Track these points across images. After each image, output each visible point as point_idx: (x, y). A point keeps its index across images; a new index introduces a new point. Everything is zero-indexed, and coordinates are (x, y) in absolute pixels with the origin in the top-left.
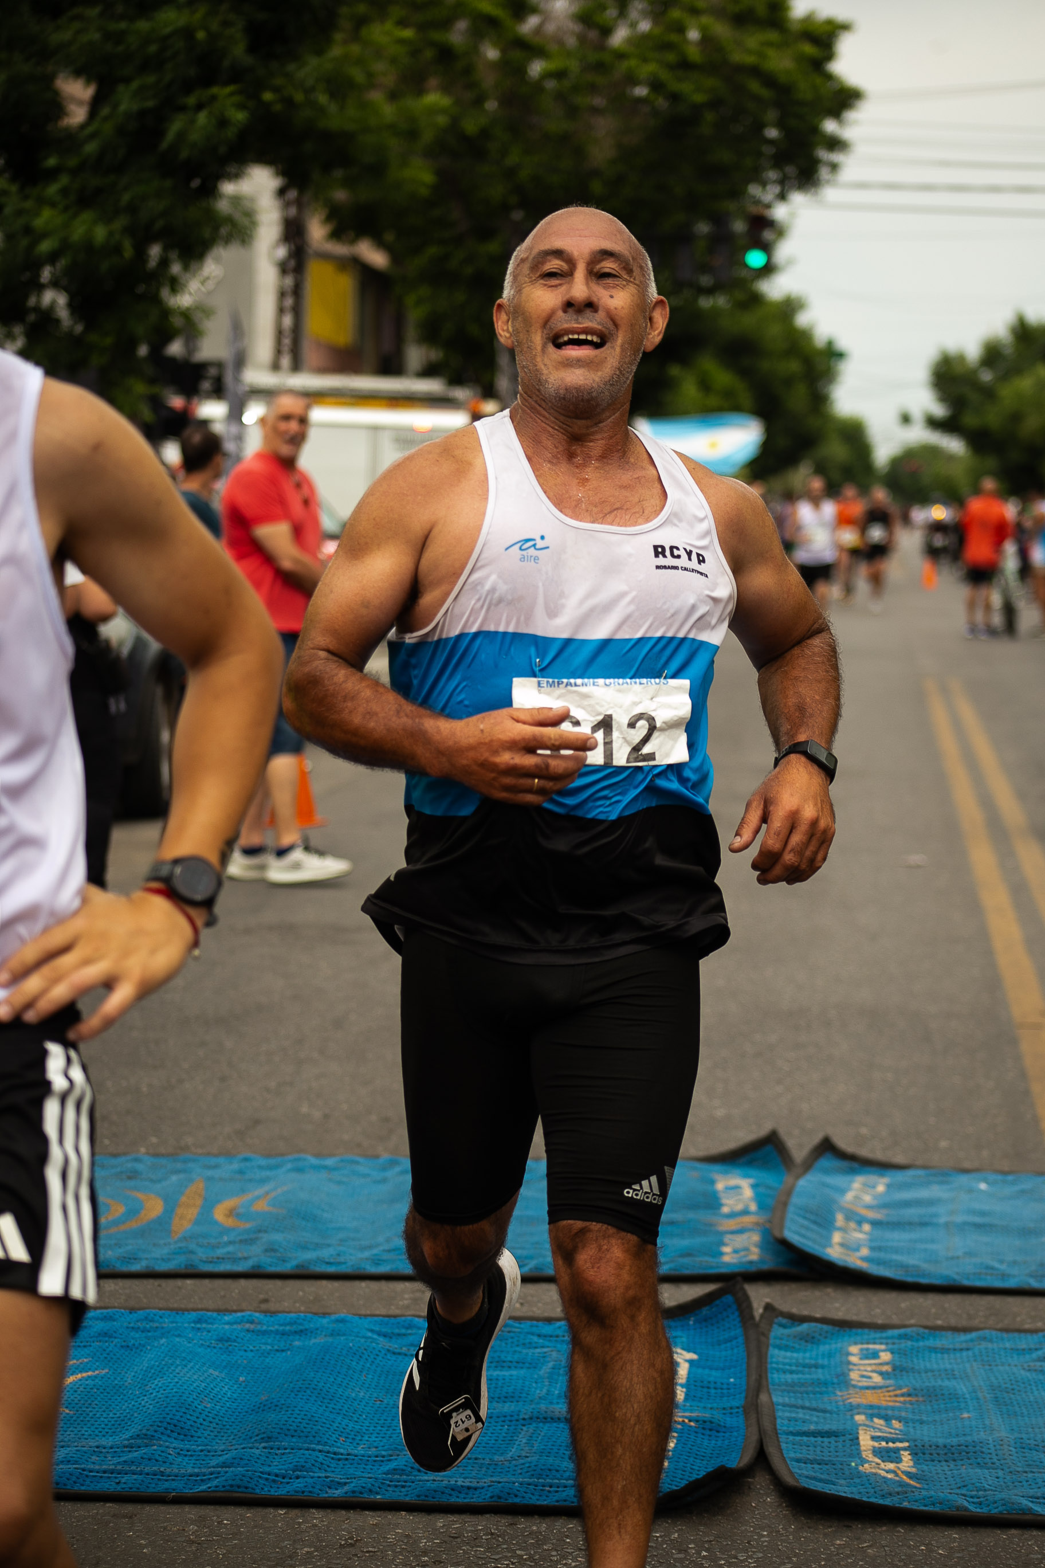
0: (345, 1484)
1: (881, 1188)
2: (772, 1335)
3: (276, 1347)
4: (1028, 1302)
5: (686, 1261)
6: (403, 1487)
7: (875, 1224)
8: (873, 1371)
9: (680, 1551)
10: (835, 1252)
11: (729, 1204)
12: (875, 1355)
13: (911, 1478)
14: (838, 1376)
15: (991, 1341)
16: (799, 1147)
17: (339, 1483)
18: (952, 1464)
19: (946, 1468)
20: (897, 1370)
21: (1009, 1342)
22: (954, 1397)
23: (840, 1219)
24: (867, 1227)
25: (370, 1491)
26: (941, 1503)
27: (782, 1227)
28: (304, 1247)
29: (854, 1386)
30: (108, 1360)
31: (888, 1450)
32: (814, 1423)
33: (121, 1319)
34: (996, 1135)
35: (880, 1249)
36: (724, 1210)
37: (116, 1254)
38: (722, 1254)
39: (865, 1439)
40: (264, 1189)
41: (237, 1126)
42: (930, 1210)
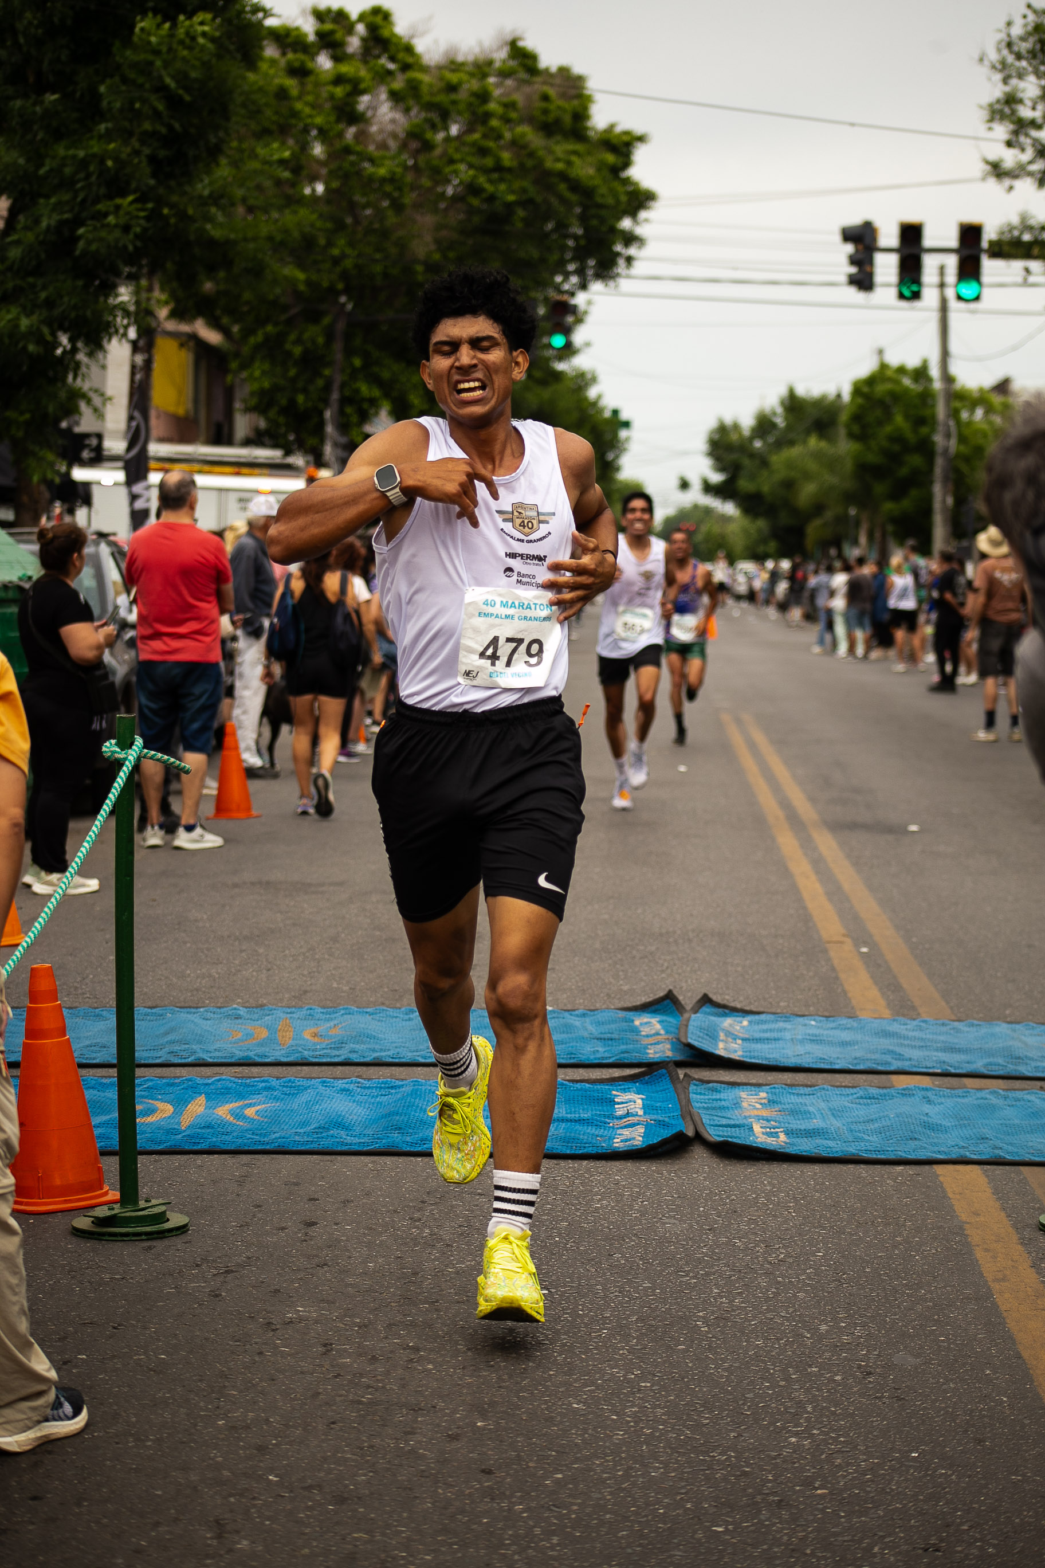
1: (745, 1023)
2: (690, 1089)
3: (381, 1093)
4: (848, 1077)
5: (625, 1056)
7: (743, 1040)
8: (756, 1102)
10: (721, 1050)
11: (645, 1031)
12: (756, 1096)
13: (786, 1143)
14: (735, 1104)
15: (828, 1090)
16: (687, 999)
18: (810, 1139)
19: (805, 1139)
20: (771, 1102)
21: (838, 1091)
22: (807, 1113)
23: (722, 1036)
24: (739, 1042)
26: (808, 1153)
27: (686, 1037)
28: (374, 1050)
29: (745, 1108)
30: (276, 1099)
31: (772, 1133)
32: (724, 1122)
33: (274, 1083)
34: (818, 999)
35: (750, 1052)
36: (643, 1033)
37: (251, 1054)
38: (648, 1054)
39: (757, 1128)
40: (332, 1024)
41: (293, 993)
42: (779, 1034)
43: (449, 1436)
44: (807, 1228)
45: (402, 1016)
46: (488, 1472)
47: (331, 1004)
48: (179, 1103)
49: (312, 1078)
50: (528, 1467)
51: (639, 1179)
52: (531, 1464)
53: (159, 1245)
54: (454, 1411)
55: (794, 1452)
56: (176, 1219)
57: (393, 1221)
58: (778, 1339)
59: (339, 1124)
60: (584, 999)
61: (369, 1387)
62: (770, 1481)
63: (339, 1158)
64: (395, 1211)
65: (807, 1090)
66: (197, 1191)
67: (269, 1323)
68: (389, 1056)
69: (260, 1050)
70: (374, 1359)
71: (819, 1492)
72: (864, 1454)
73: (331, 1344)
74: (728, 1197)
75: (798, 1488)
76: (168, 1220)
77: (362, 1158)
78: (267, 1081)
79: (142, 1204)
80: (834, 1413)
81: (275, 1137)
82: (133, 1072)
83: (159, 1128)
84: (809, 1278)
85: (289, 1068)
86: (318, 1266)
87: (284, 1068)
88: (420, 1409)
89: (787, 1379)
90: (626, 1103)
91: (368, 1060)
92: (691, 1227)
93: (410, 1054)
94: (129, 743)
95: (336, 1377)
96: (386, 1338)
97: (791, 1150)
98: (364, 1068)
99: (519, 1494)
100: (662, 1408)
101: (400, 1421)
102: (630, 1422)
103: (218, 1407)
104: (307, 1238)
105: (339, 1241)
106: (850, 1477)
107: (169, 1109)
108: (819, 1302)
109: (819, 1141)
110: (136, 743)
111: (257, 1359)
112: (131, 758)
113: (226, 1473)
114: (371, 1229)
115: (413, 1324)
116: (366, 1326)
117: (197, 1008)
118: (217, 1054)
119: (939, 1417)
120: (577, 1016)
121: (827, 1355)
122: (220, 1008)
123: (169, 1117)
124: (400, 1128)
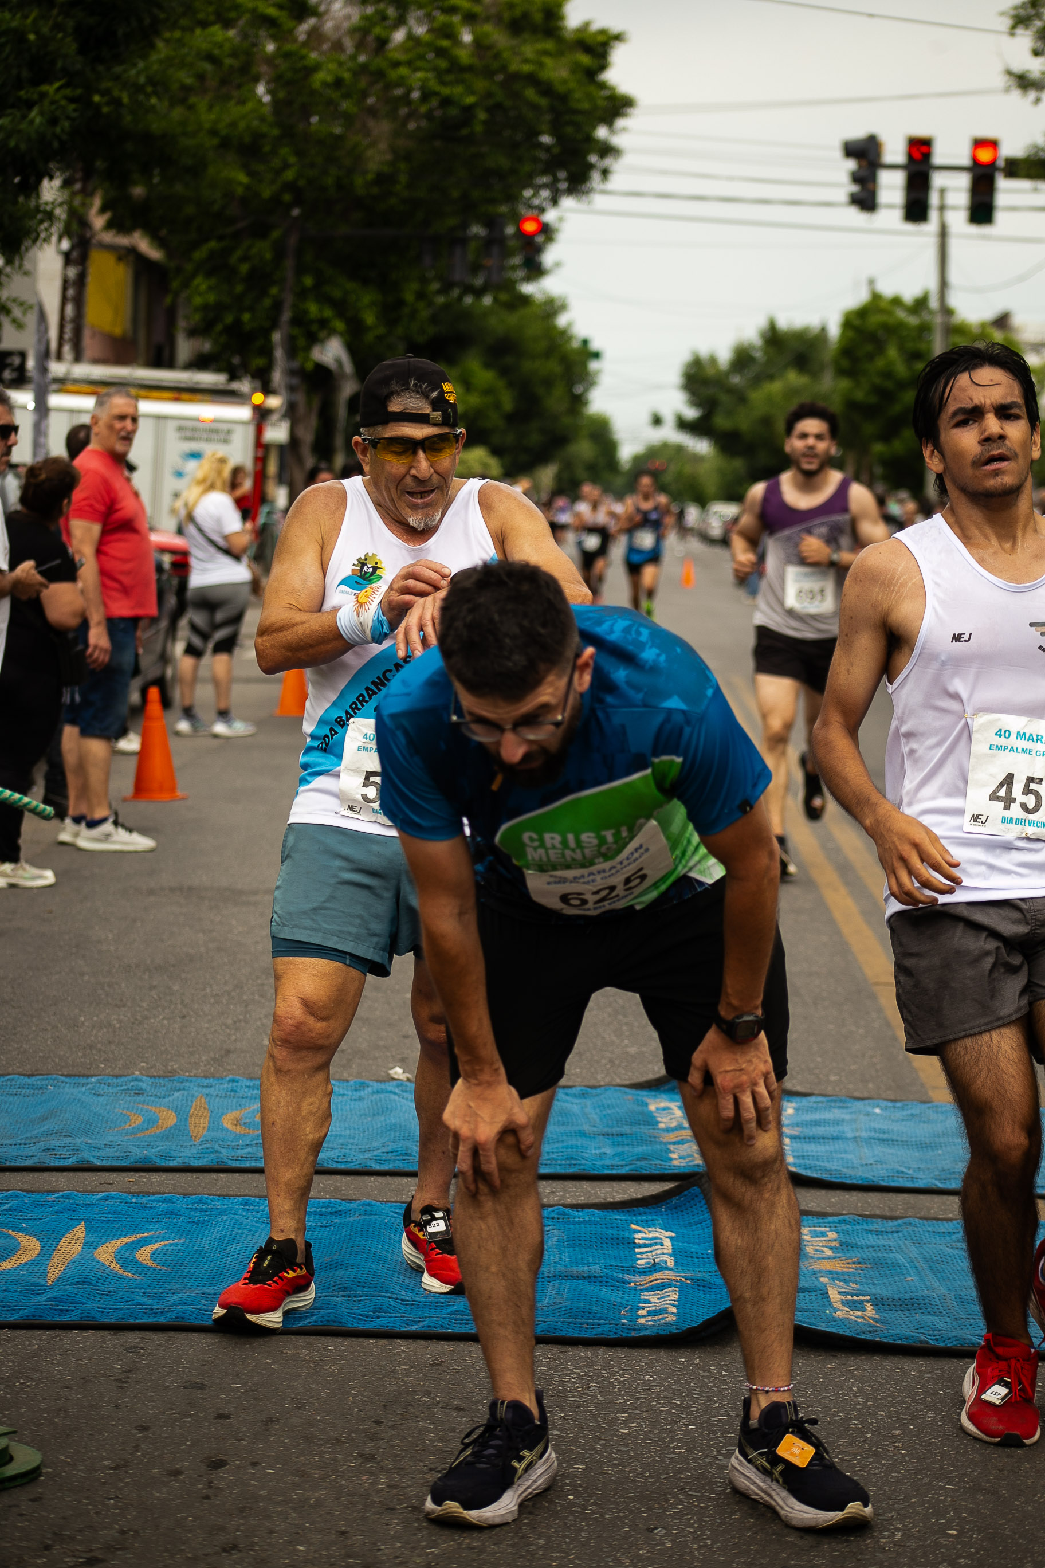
0: (419, 1322)
1: (790, 1111)
3: (319, 1224)
4: (937, 1198)
5: (643, 1163)
6: (466, 1324)
7: (793, 1138)
8: (823, 1246)
9: (704, 1372)
11: (664, 1122)
12: (823, 1234)
13: (877, 1322)
15: (915, 1226)
17: (414, 1321)
18: (906, 1313)
19: (903, 1316)
20: (844, 1246)
21: (930, 1227)
22: (896, 1265)
25: (442, 1326)
26: (906, 1338)
29: (811, 1257)
30: (181, 1231)
31: (854, 1302)
33: (180, 1203)
34: (877, 1071)
35: (803, 1157)
36: (662, 1126)
38: (671, 1159)
39: (833, 1294)
41: (212, 1055)
42: (837, 1128)
44: (926, 1480)
45: (350, 1093)
48: (50, 1239)
49: (230, 1196)
51: (678, 1381)
56: (25, 1458)
57: (335, 1460)
60: (581, 1068)
64: (338, 1440)
65: (890, 1224)
66: (60, 1397)
68: (333, 1160)
69: (163, 1147)
76: (12, 1460)
78: (170, 1200)
81: (175, 1301)
83: (17, 1283)
85: (201, 1176)
86: (225, 1550)
87: (195, 1175)
90: (651, 1245)
93: (360, 1156)
97: (886, 1335)
104: (210, 1493)
105: (256, 1499)
107: (36, 1246)
109: (918, 1315)
114: (303, 1475)
117: (88, 1076)
118: (107, 1152)
120: (575, 1096)
122: (117, 1076)
123: (32, 1262)
124: (345, 1289)
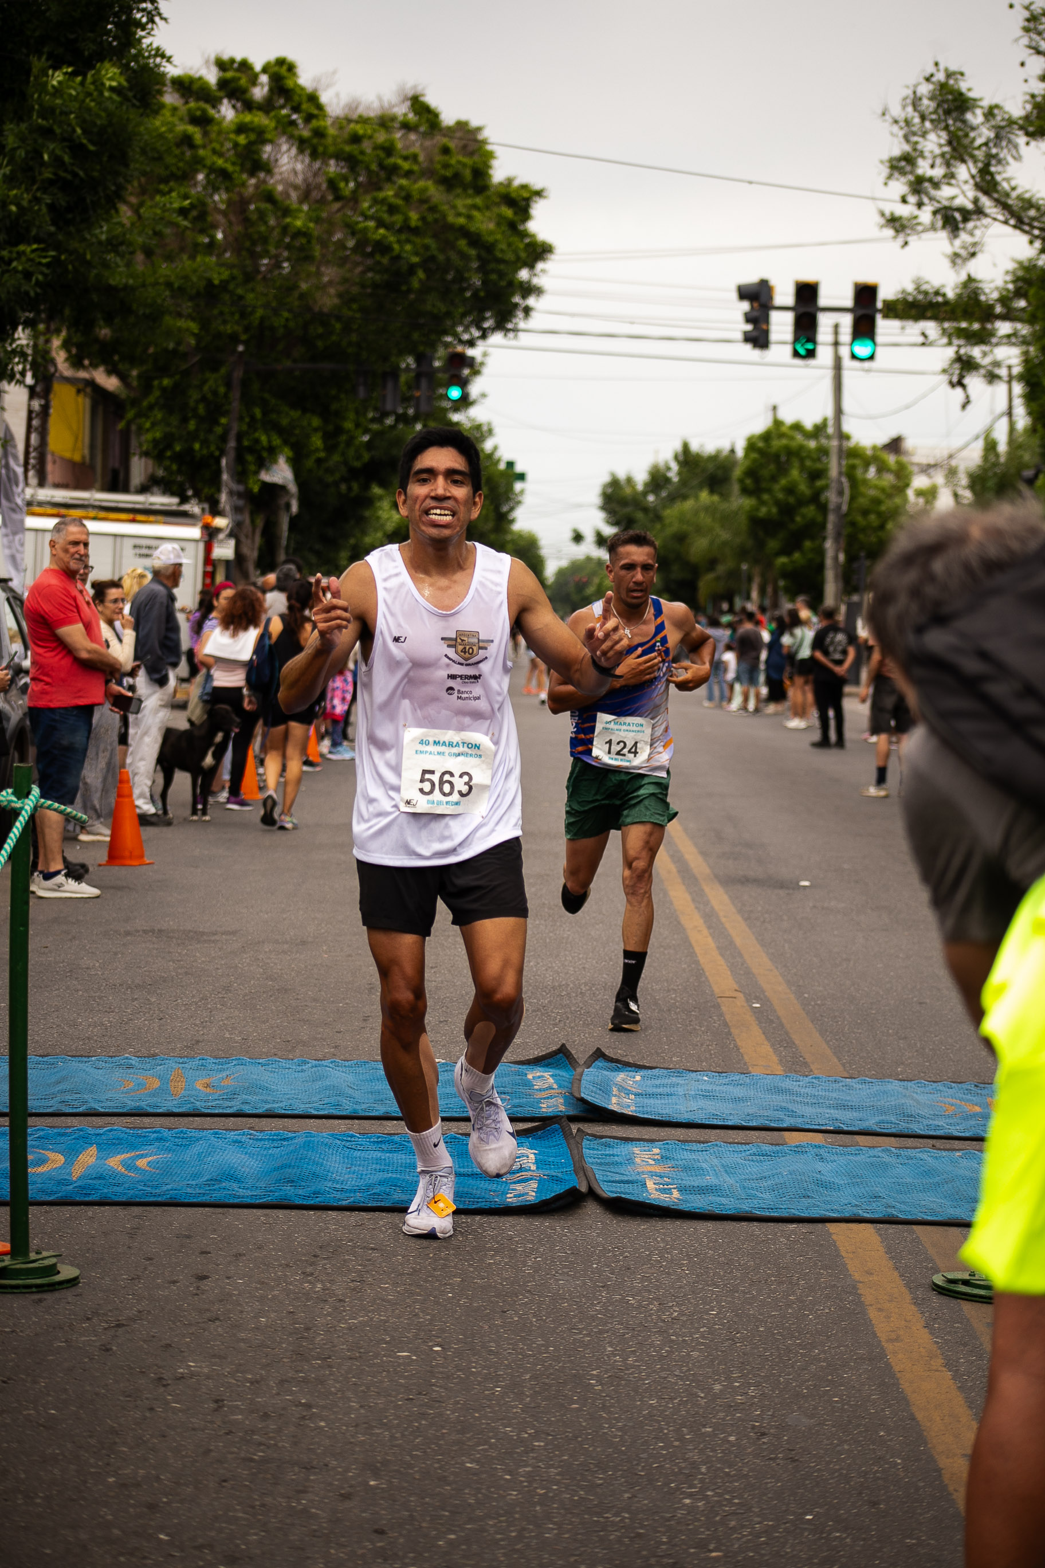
0: (345, 1200)
1: (638, 1078)
2: (583, 1144)
3: (273, 1146)
4: (741, 1132)
5: (519, 1110)
7: (636, 1095)
9: (551, 1230)
10: (614, 1104)
11: (538, 1085)
12: (649, 1152)
13: (679, 1200)
14: (628, 1160)
15: (720, 1147)
16: (581, 1054)
17: (340, 1200)
18: (703, 1196)
19: (698, 1196)
20: (664, 1158)
21: (731, 1148)
22: (700, 1169)
23: (615, 1090)
24: (632, 1097)
27: (580, 1092)
28: (266, 1102)
29: (638, 1164)
30: (169, 1150)
31: (665, 1189)
32: (618, 1178)
33: (166, 1133)
34: (711, 1054)
35: (643, 1107)
36: (536, 1087)
37: (143, 1104)
38: (541, 1108)
39: (650, 1185)
40: (225, 1074)
41: (185, 1043)
42: (672, 1089)
43: (342, 1495)
44: (700, 1286)
46: (380, 1532)
47: (224, 1055)
48: (72, 1153)
49: (204, 1129)
50: (421, 1527)
51: (532, 1235)
52: (424, 1525)
53: (49, 1297)
54: (347, 1470)
55: (688, 1514)
56: (67, 1272)
57: (286, 1275)
58: (672, 1399)
59: (231, 1176)
61: (260, 1444)
62: (664, 1543)
63: (231, 1210)
64: (287, 1265)
65: (700, 1146)
66: (88, 1243)
67: (160, 1379)
68: (281, 1108)
69: (152, 1100)
70: (266, 1416)
71: (714, 1554)
72: (758, 1516)
73: (223, 1400)
74: (621, 1254)
75: (692, 1550)
76: (59, 1272)
77: (255, 1211)
78: (159, 1132)
79: (33, 1256)
80: (728, 1474)
81: (167, 1189)
82: (26, 1122)
83: (50, 1179)
84: (703, 1337)
85: (181, 1119)
86: (210, 1321)
87: (176, 1119)
88: (313, 1467)
89: (681, 1439)
91: (260, 1111)
92: (585, 1284)
93: (303, 1106)
94: (26, 791)
95: (227, 1434)
96: (278, 1394)
97: (685, 1207)
98: (257, 1120)
99: (411, 1555)
100: (556, 1468)
101: (293, 1480)
102: (522, 1482)
103: (108, 1464)
104: (198, 1292)
105: (231, 1295)
106: (744, 1540)
107: (61, 1158)
108: (712, 1361)
109: (712, 1198)
110: (33, 792)
111: (148, 1414)
112: (27, 808)
113: (116, 1532)
114: (263, 1283)
115: (305, 1381)
116: (258, 1382)
117: (89, 1057)
118: (109, 1104)
119: (832, 1478)
121: (721, 1415)
122: (111, 1057)
123: (60, 1168)
124: (293, 1181)
